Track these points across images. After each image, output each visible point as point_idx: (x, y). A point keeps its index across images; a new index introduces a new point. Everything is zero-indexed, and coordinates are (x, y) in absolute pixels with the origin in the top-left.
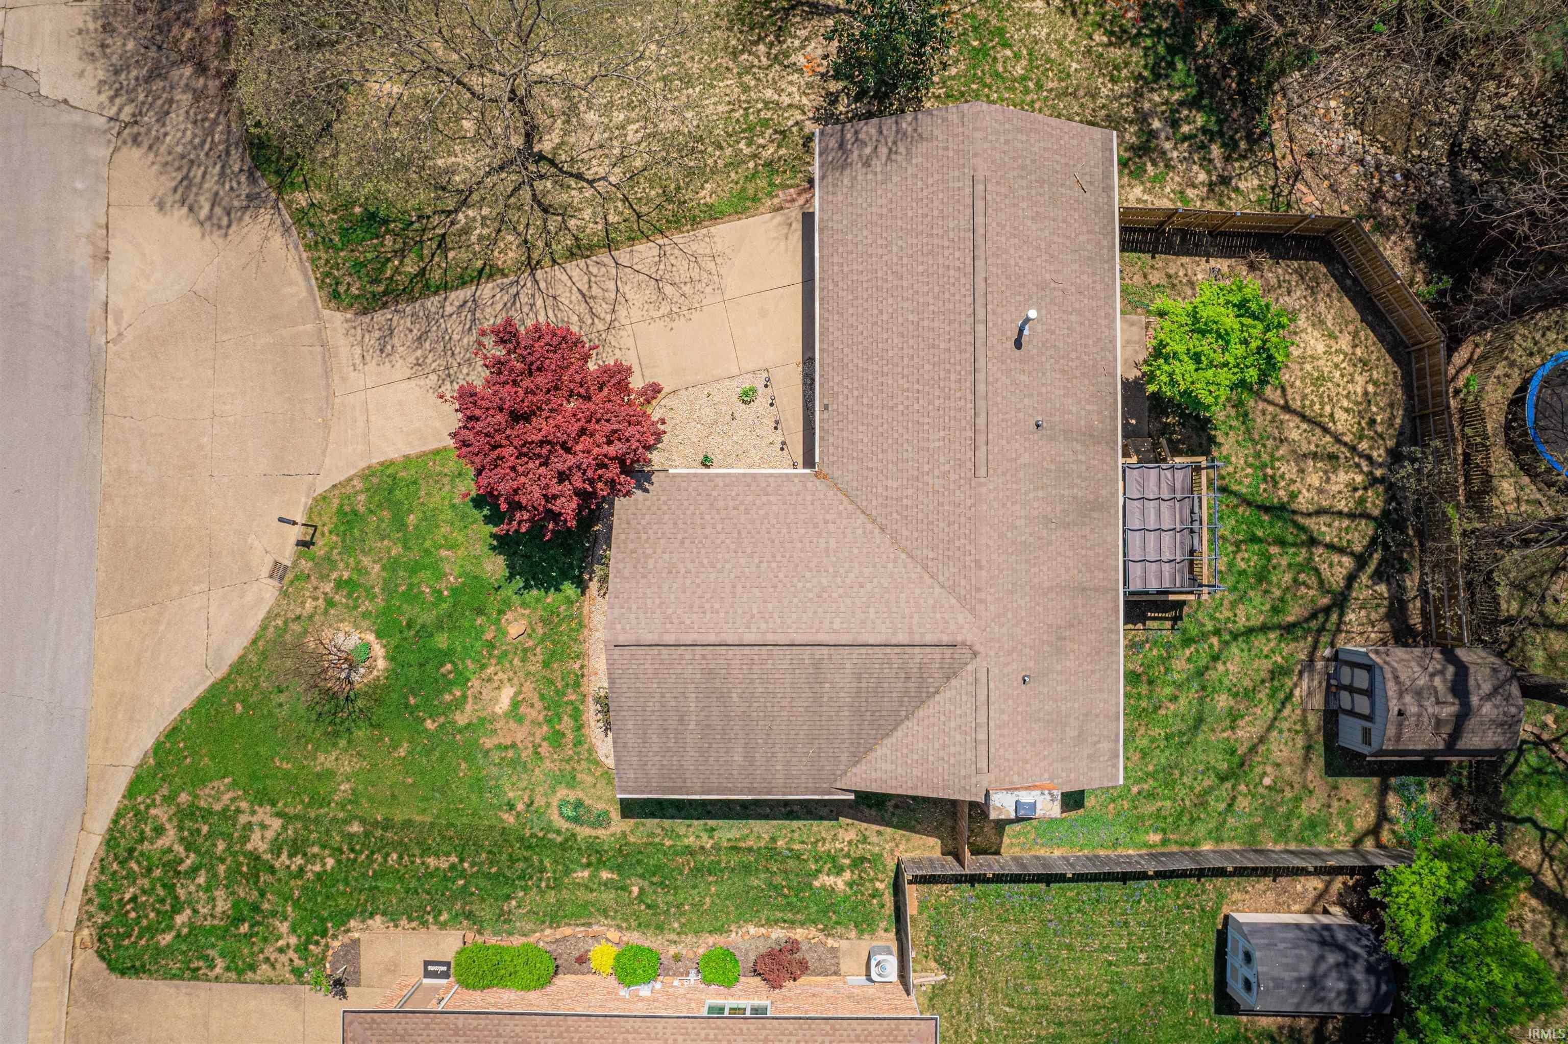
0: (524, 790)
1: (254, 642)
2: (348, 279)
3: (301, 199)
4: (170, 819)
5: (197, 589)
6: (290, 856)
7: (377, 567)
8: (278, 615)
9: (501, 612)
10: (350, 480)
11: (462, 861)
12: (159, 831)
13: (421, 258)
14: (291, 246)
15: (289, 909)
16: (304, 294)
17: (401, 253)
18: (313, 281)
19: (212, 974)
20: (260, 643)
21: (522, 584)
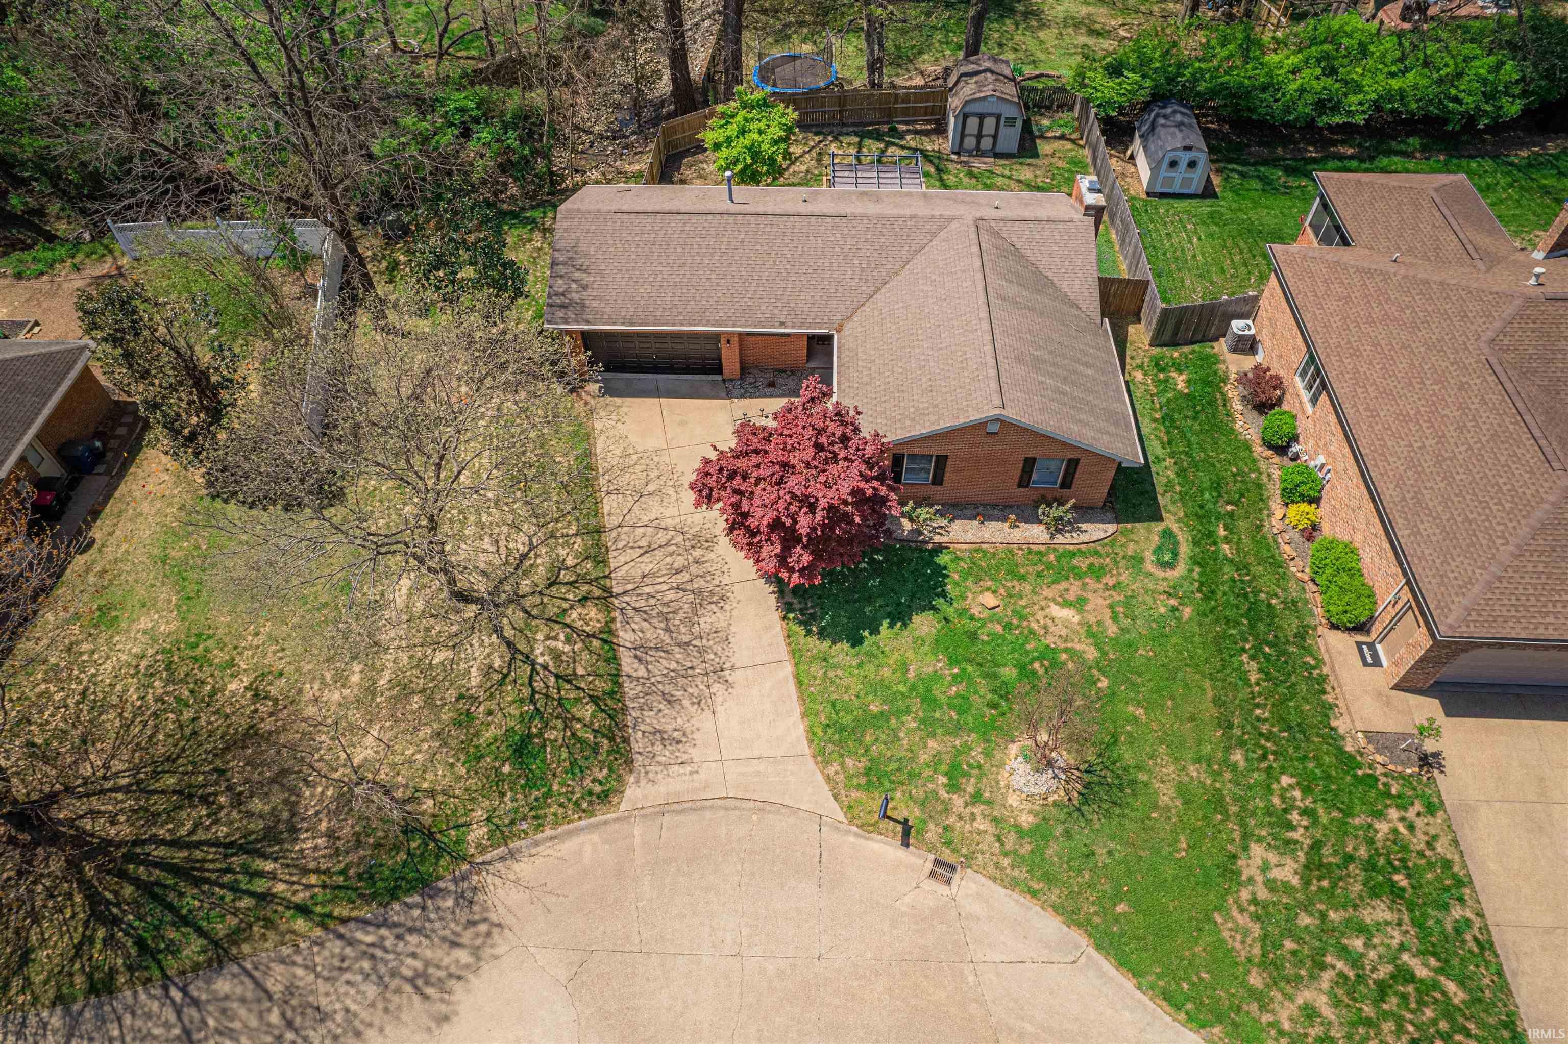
0: (1154, 599)
1: (1034, 894)
2: (587, 782)
3: (478, 833)
4: (1291, 999)
5: (971, 979)
6: (1293, 828)
7: (931, 743)
8: (997, 865)
9: (972, 618)
10: (828, 778)
11: (1244, 650)
12: (1310, 1013)
13: (578, 700)
14: (533, 851)
15: (1357, 821)
16: (595, 837)
17: (568, 721)
18: (583, 823)
19: (1477, 922)
20: (1036, 886)
21: (942, 600)
